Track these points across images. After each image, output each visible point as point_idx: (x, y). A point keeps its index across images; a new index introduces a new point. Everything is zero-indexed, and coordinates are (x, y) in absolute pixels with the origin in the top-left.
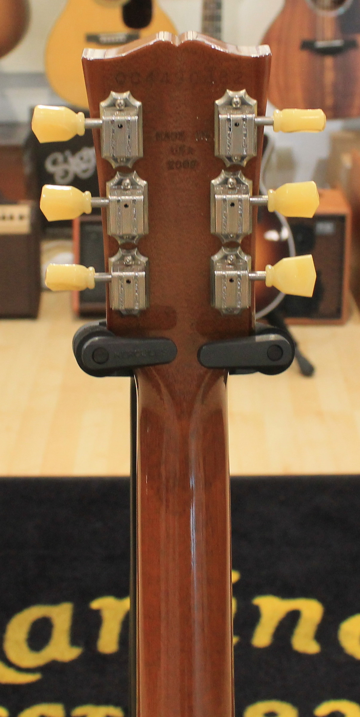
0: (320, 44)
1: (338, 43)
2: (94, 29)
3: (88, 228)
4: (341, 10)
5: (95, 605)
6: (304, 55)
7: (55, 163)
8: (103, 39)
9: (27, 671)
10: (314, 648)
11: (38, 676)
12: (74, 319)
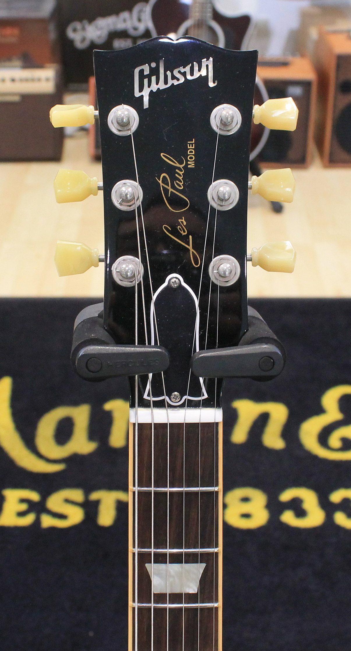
5: (108, 406)
7: (75, 30)
9: (54, 462)
10: (280, 444)
11: (63, 466)
12: (91, 162)
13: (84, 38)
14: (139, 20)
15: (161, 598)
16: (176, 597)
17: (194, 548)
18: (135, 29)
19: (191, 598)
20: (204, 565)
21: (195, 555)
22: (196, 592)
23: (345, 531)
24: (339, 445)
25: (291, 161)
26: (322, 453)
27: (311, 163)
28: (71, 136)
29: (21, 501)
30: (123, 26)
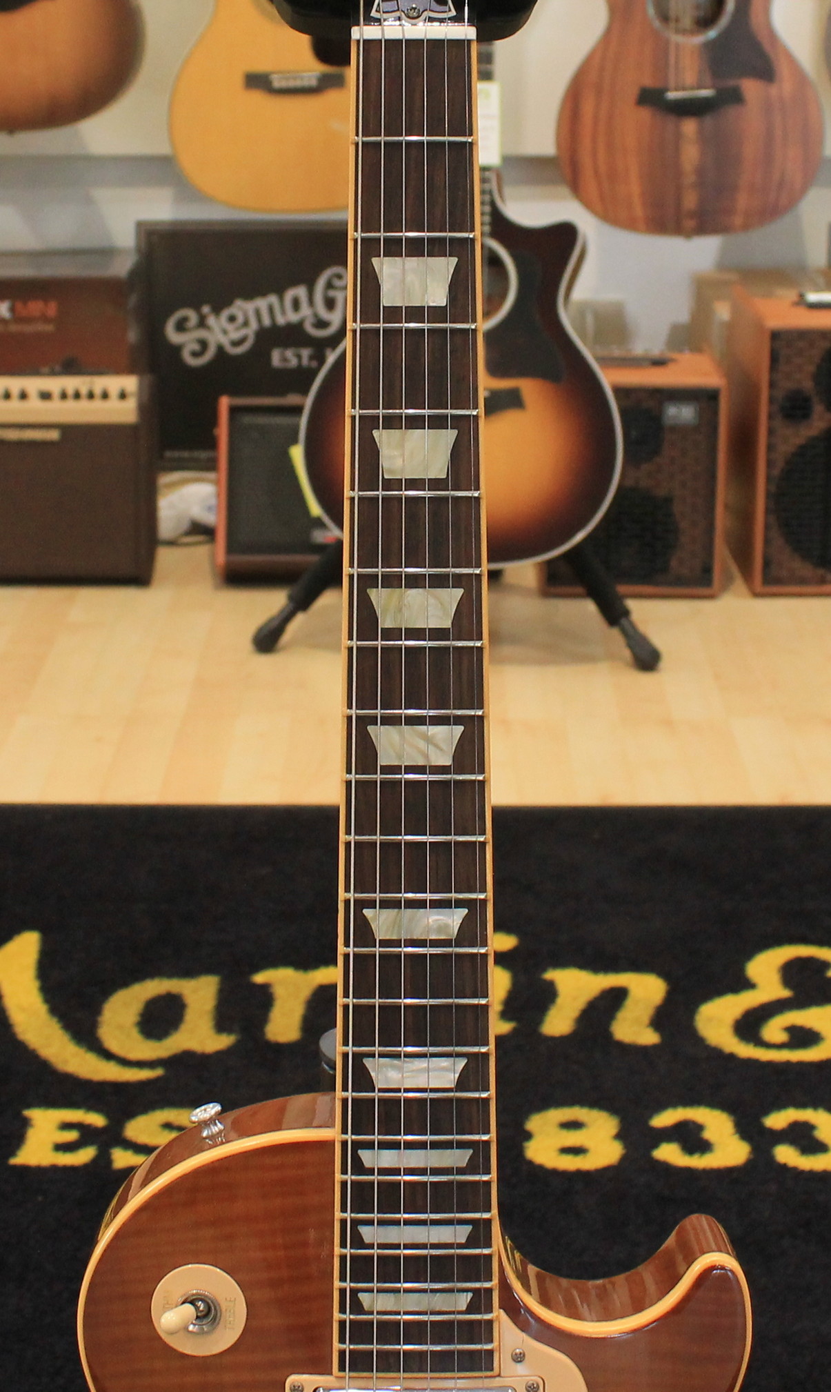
0: (672, 95)
1: (706, 93)
2: (260, 67)
3: (247, 419)
4: (712, 34)
5: (260, 978)
6: (645, 114)
7: (181, 326)
8: (277, 83)
9: (140, 1064)
10: (650, 1037)
11: (158, 1072)
12: (217, 587)
13: (204, 344)
14: (330, 304)
15: (393, 313)
16: (416, 313)
17: (440, 231)
18: (321, 324)
19: (437, 313)
20: (454, 260)
21: (442, 241)
22: (445, 304)
23: (797, 1173)
24: (782, 1037)
25: (680, 581)
26: (746, 1051)
27: (725, 587)
28: (172, 543)
29: (66, 1126)
30: (293, 317)
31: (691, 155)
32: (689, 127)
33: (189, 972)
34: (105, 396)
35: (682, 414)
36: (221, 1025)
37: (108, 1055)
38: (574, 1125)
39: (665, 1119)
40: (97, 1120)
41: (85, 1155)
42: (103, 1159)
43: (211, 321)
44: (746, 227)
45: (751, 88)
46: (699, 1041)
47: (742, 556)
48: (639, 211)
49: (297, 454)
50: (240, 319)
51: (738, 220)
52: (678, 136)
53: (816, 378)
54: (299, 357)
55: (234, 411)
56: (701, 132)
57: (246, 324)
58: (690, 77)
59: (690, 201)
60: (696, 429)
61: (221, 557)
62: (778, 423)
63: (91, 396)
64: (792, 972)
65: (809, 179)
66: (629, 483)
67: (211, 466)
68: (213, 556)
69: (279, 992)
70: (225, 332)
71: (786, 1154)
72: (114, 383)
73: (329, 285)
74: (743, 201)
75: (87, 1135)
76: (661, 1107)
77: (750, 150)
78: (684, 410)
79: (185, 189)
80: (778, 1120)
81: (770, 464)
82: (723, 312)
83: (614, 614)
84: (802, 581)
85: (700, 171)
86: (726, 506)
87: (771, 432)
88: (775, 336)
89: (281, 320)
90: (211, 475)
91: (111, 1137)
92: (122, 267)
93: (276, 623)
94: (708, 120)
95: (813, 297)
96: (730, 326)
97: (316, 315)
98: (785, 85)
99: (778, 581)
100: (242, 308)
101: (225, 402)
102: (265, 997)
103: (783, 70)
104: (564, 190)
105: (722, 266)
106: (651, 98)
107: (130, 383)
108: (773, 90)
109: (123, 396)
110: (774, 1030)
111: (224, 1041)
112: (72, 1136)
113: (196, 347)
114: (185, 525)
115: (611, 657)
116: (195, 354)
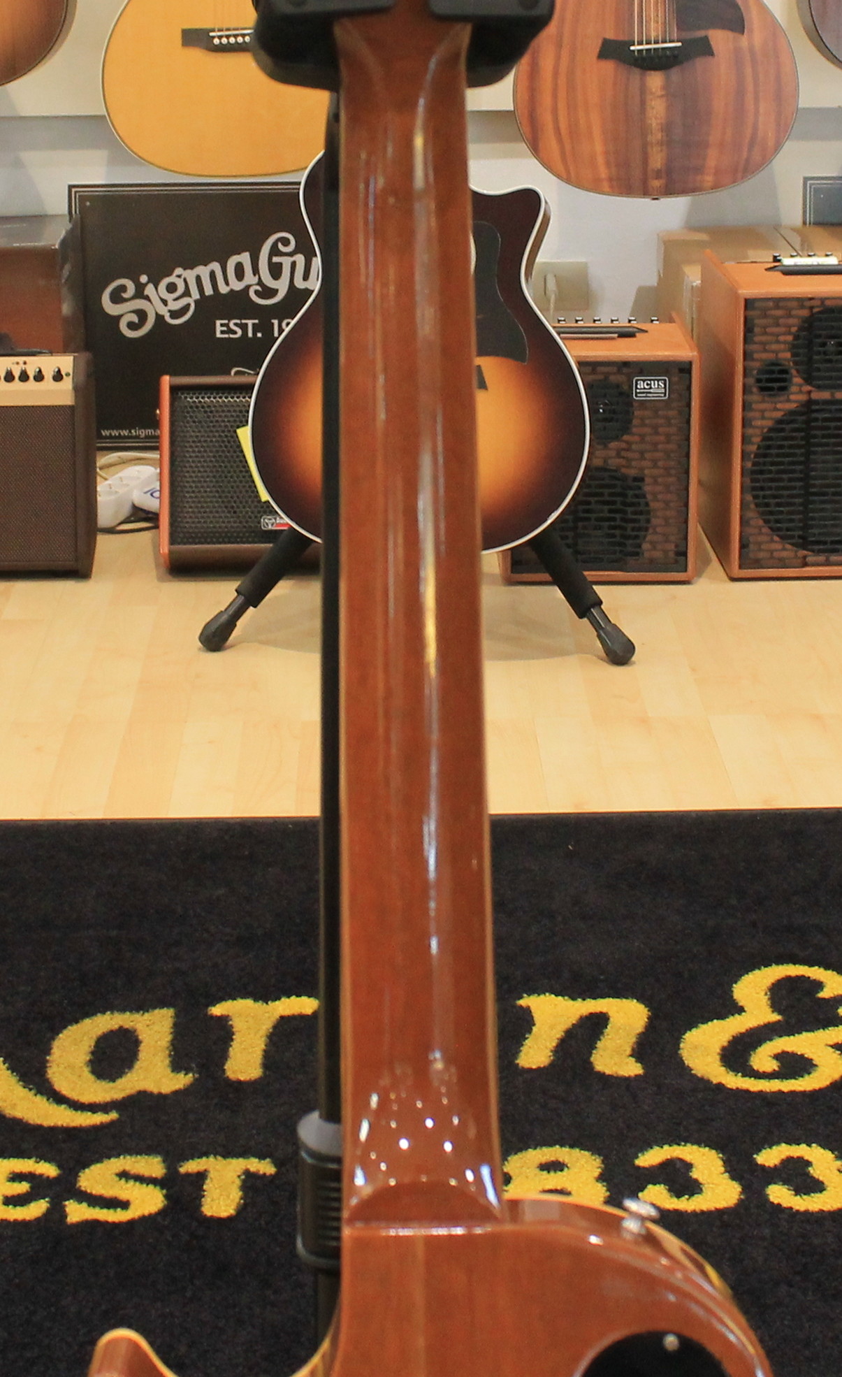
0: (636, 48)
1: (673, 45)
3: (191, 399)
5: (217, 1010)
6: (609, 66)
7: (117, 298)
8: (217, 40)
9: (93, 1108)
10: (633, 1069)
11: (114, 1115)
12: (161, 579)
13: (142, 315)
14: (276, 271)
18: (268, 292)
23: (792, 1214)
24: (773, 1066)
25: (653, 566)
26: (734, 1081)
27: (699, 573)
28: (111, 531)
29: (16, 1177)
30: (237, 286)
31: (657, 110)
32: (655, 80)
33: (142, 1006)
34: (39, 377)
35: (653, 389)
36: (177, 1065)
37: (59, 1099)
38: (554, 1166)
39: (651, 1158)
40: (48, 1170)
41: (37, 1209)
42: (57, 1211)
43: (150, 290)
44: (716, 186)
45: (719, 39)
46: (684, 1070)
47: (719, 538)
48: (603, 172)
49: (245, 435)
50: (181, 289)
51: (709, 179)
52: (643, 90)
53: (794, 348)
54: (244, 327)
55: (174, 389)
56: (666, 87)
57: (187, 293)
58: (654, 30)
59: (657, 160)
60: (667, 404)
61: (165, 548)
62: (755, 397)
63: (24, 377)
64: (781, 993)
65: (783, 132)
66: (597, 462)
67: (152, 445)
68: (156, 546)
69: (238, 1024)
70: (165, 302)
71: (779, 1194)
72: (48, 363)
73: (274, 251)
74: (712, 159)
75: (39, 1186)
76: (647, 1145)
77: (720, 103)
78: (654, 385)
79: (119, 151)
80: (770, 1157)
81: (745, 440)
82: (693, 276)
83: (584, 604)
84: (783, 564)
85: (667, 128)
86: (700, 482)
87: (746, 406)
88: (749, 303)
89: (223, 289)
90: (154, 455)
91: (64, 1188)
92: (53, 236)
93: (225, 617)
94: (675, 73)
95: (787, 261)
96: (701, 291)
97: (260, 283)
98: (756, 35)
99: (757, 564)
100: (183, 276)
101: (166, 381)
102: (223, 1032)
103: (753, 18)
104: (523, 147)
105: (691, 227)
106: (613, 50)
107: (66, 362)
108: (744, 41)
109: (58, 377)
110: (763, 1059)
111: (182, 1081)
112: (23, 1187)
113: (135, 319)
114: (125, 511)
115: (581, 649)
116: (132, 326)
